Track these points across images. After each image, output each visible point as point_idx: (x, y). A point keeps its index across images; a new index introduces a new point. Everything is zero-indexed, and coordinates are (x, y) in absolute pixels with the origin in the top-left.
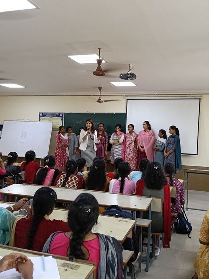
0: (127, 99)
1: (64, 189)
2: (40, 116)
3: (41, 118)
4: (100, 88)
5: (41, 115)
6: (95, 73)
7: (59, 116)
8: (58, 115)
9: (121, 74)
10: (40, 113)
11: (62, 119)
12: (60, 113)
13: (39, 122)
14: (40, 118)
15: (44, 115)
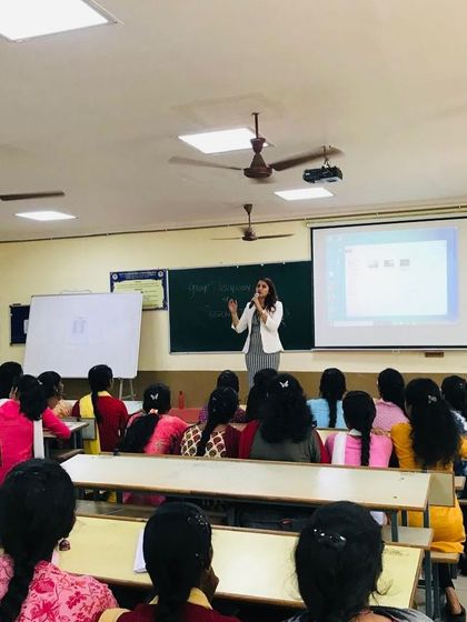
0: (312, 229)
1: (200, 462)
2: (112, 281)
3: (115, 284)
4: (248, 208)
5: (115, 277)
6: (249, 173)
7: (156, 278)
8: (154, 275)
9: (306, 172)
10: (112, 274)
11: (164, 285)
12: (158, 271)
13: (112, 295)
14: (112, 284)
15: (121, 277)
